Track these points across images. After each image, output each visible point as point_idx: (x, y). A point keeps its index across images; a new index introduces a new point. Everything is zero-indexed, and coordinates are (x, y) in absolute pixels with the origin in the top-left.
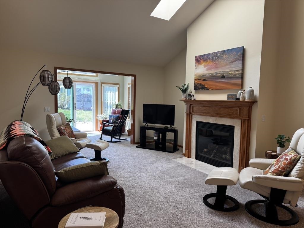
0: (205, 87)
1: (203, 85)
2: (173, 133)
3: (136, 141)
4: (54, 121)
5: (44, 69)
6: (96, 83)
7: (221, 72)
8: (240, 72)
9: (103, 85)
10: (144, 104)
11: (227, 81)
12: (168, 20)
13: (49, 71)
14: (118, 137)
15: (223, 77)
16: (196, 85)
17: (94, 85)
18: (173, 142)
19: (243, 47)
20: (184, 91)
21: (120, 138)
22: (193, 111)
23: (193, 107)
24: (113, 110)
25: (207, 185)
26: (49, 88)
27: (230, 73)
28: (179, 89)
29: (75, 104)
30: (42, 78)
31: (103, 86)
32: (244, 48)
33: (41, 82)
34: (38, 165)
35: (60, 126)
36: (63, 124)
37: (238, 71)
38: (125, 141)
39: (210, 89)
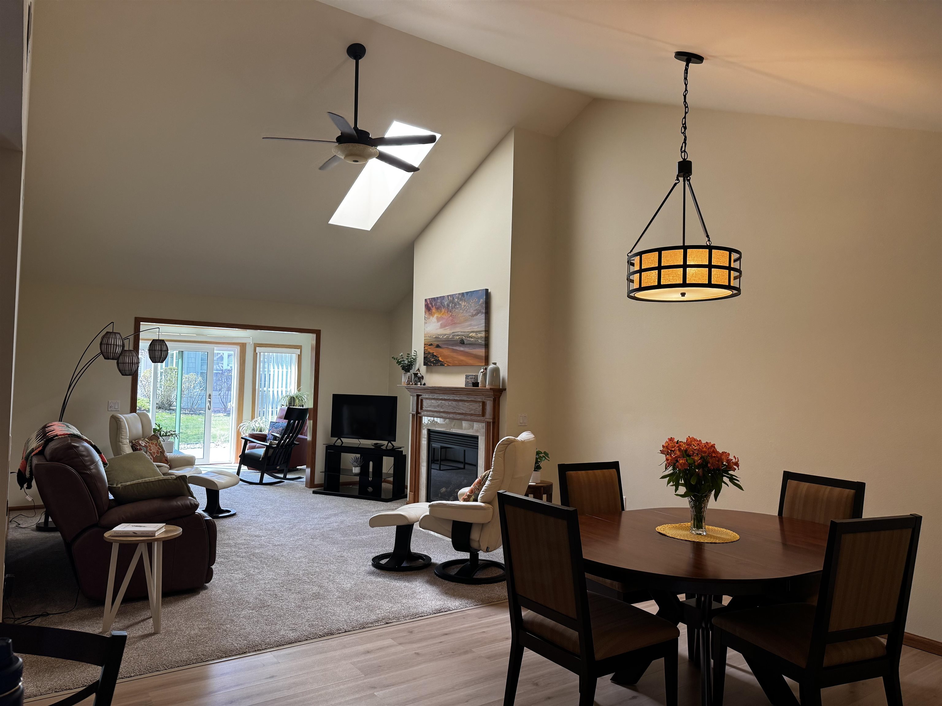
0: (439, 359)
1: (435, 356)
2: (393, 458)
3: (316, 482)
4: (126, 429)
5: (110, 329)
6: (243, 346)
7: (460, 333)
8: (483, 334)
9: (258, 349)
10: (334, 395)
11: (467, 349)
12: (369, 229)
13: (119, 333)
14: (282, 476)
15: (462, 342)
16: (426, 355)
17: (237, 350)
18: (391, 479)
19: (487, 290)
20: (407, 368)
21: (285, 476)
22: (422, 408)
23: (422, 400)
24: (281, 409)
25: (375, 528)
26: (118, 363)
27: (470, 335)
28: (399, 363)
29: (210, 395)
30: (104, 347)
31: (260, 353)
32: (489, 291)
33: (102, 353)
34: (86, 470)
35: (140, 439)
36: (144, 437)
37: (480, 332)
38: (296, 482)
39: (446, 365)
